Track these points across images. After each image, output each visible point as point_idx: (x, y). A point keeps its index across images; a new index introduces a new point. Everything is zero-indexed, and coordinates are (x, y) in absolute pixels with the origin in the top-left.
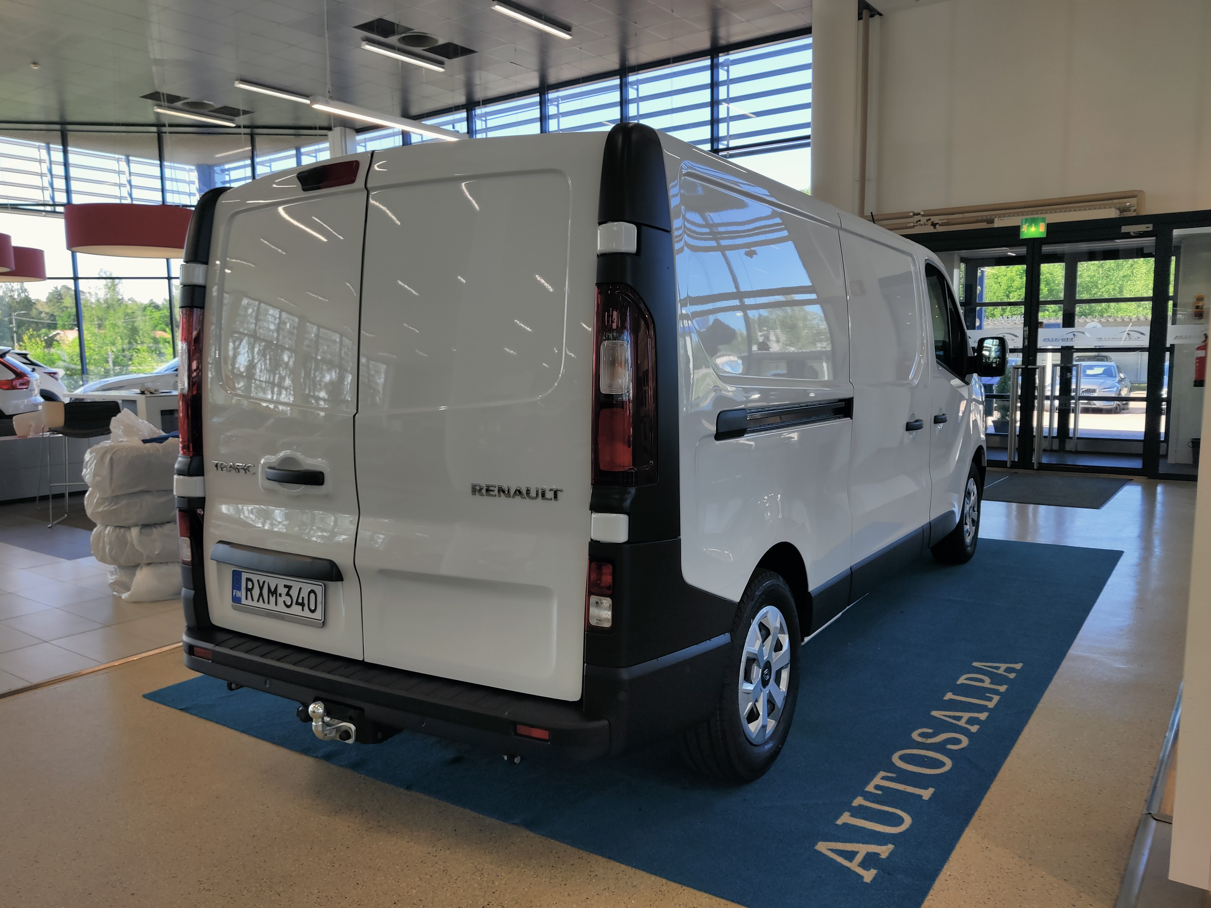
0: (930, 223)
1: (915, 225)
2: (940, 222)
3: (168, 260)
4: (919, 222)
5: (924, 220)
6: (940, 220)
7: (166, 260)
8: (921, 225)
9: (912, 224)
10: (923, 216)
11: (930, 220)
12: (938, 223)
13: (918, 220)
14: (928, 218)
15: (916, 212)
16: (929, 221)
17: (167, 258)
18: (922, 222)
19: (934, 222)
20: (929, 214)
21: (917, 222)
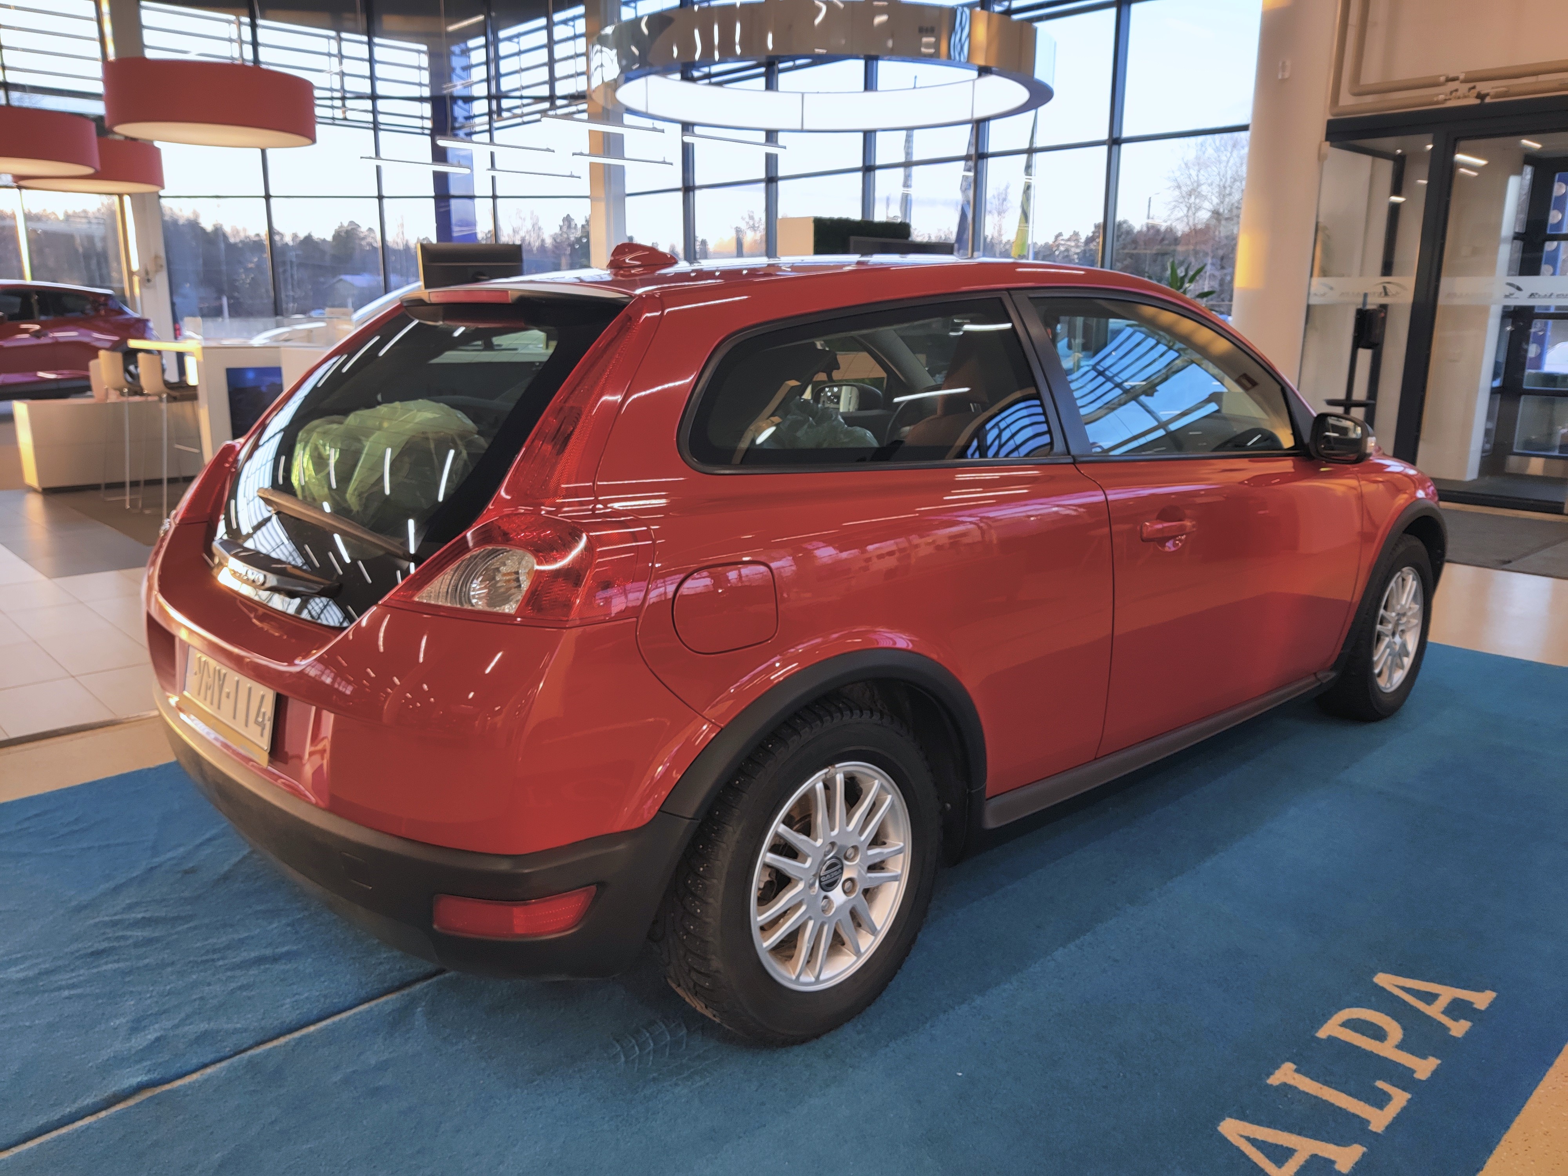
0: (1474, 93)
1: (1447, 98)
2: (1492, 92)
3: (263, 152)
4: (1454, 94)
5: (1464, 88)
6: (1493, 88)
7: (259, 151)
8: (1459, 98)
9: (1442, 97)
10: (1462, 82)
11: (1474, 88)
12: (1487, 95)
13: (1453, 89)
14: (1472, 85)
15: (1451, 75)
16: (1472, 91)
17: (263, 147)
18: (1459, 93)
19: (1483, 92)
20: (1472, 79)
21: (1451, 93)
